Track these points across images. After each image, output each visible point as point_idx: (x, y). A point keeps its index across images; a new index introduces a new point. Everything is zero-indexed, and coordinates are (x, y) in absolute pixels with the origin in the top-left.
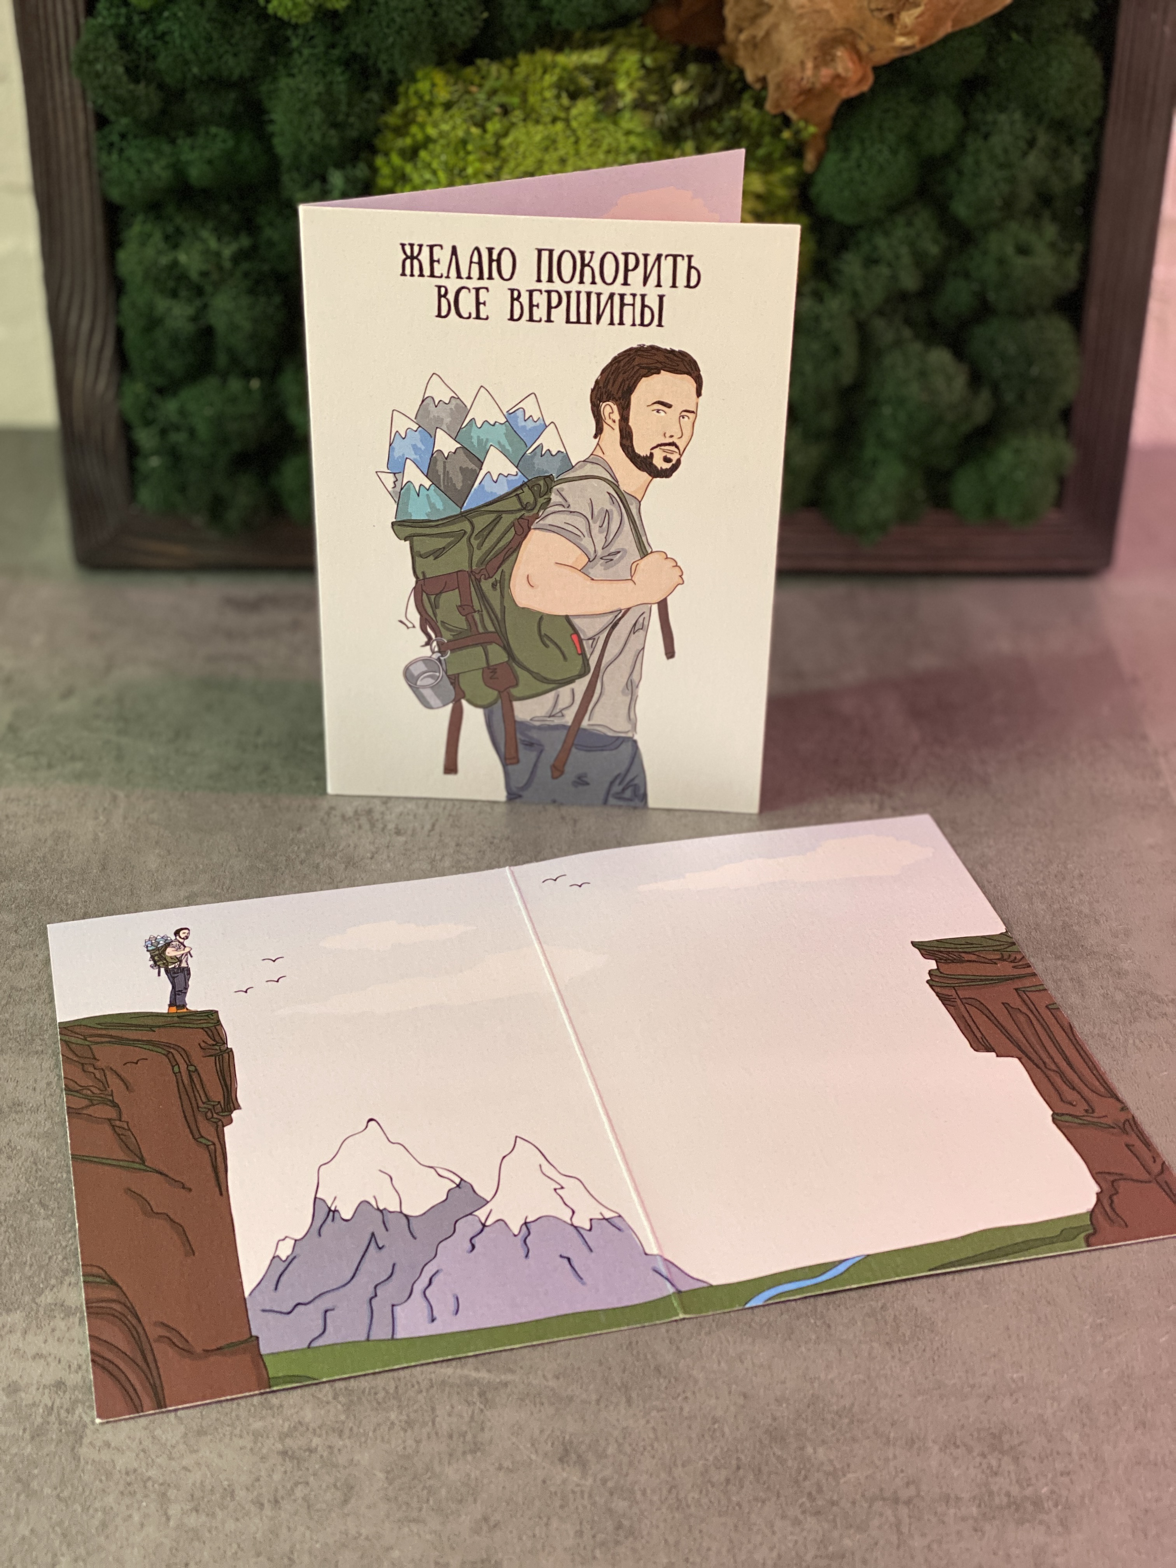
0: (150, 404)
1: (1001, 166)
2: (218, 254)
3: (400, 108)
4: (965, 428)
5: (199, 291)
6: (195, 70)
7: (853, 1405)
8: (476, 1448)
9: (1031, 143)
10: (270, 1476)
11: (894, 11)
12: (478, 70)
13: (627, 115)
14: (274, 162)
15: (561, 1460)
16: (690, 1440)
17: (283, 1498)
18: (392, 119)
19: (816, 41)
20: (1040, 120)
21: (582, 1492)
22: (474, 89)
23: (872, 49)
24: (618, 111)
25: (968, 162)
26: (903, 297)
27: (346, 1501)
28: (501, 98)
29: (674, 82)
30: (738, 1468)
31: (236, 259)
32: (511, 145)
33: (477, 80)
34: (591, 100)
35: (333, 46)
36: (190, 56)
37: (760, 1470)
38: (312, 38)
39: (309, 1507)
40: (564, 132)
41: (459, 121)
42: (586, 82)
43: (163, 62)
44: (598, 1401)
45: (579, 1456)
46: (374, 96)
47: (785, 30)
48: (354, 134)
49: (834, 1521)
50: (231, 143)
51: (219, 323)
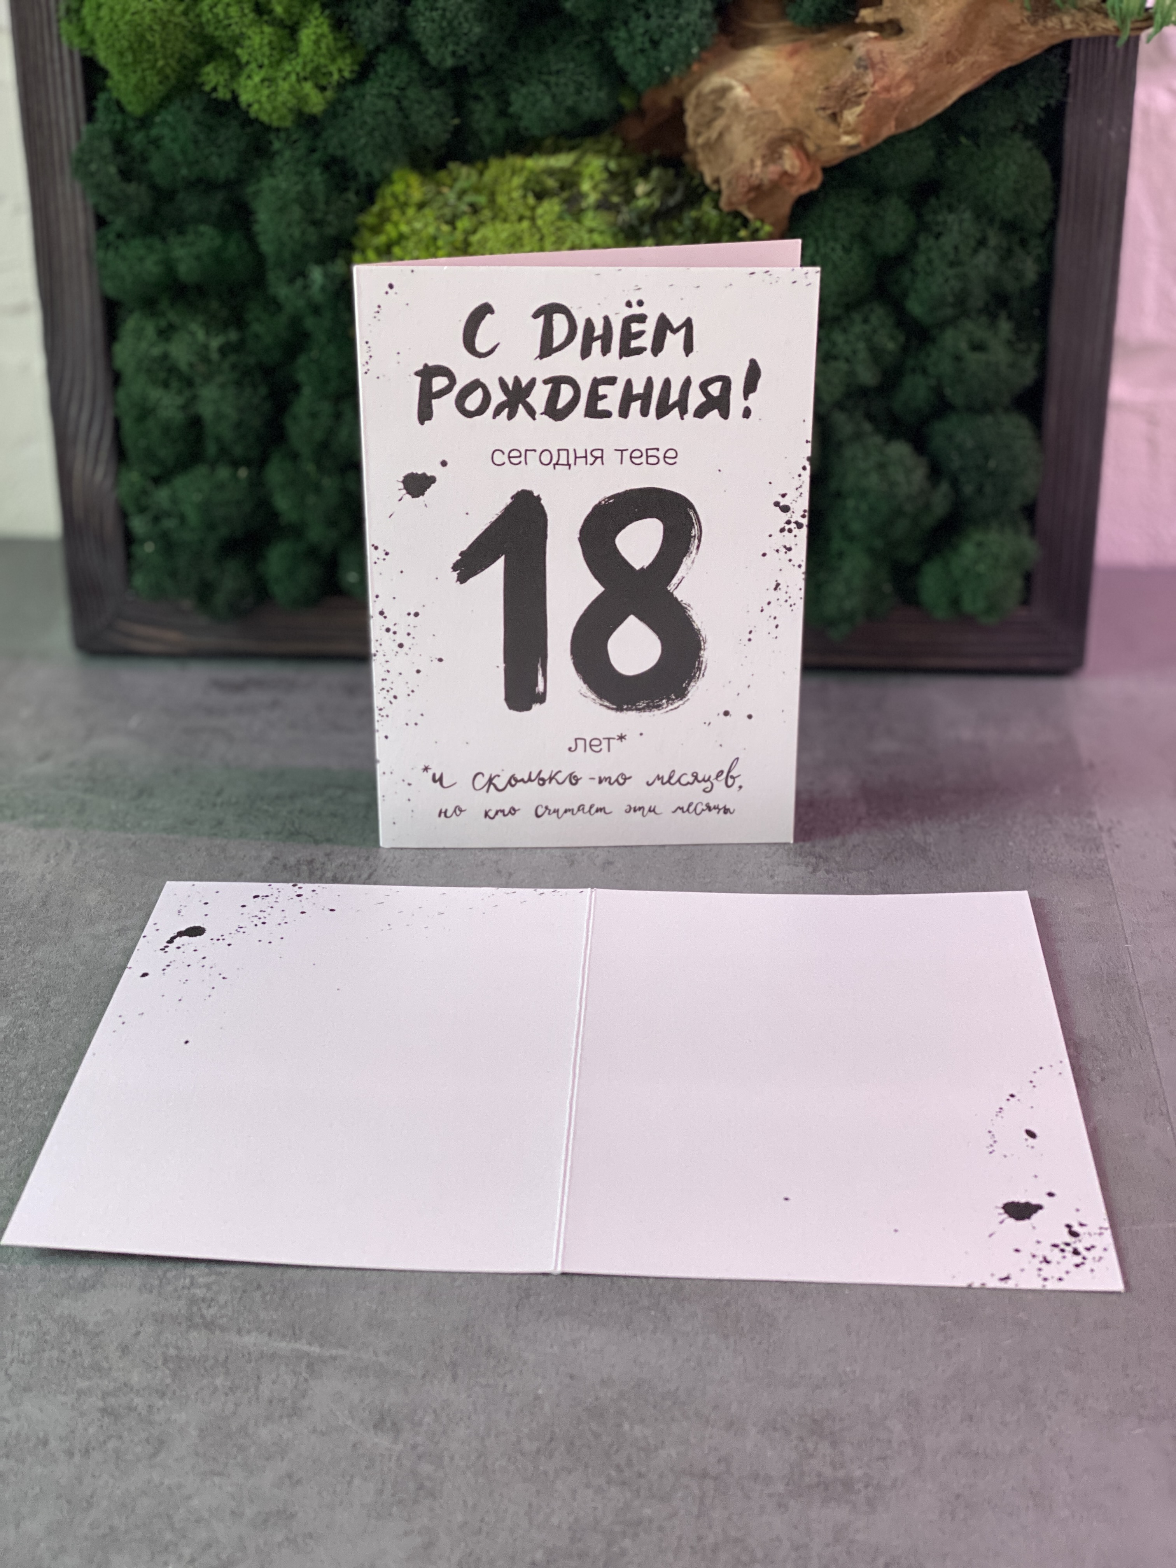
0: (144, 492)
1: (952, 264)
2: (206, 347)
3: (376, 208)
4: (928, 521)
5: (189, 383)
6: (184, 172)
7: (677, 1389)
8: (295, 1412)
9: (982, 242)
10: (86, 1429)
11: (837, 110)
12: (450, 173)
13: (590, 214)
14: (260, 260)
15: (375, 1426)
16: (508, 1413)
17: (94, 1449)
18: (369, 218)
19: (765, 141)
20: (991, 221)
21: (391, 1455)
22: (445, 190)
23: (819, 148)
24: (582, 211)
25: (920, 260)
26: (863, 392)
27: (154, 1455)
28: (469, 198)
29: (636, 185)
30: (552, 1440)
31: (223, 351)
32: (479, 242)
33: (448, 181)
34: (556, 200)
35: (313, 150)
36: (179, 158)
37: (572, 1443)
38: (295, 142)
39: (117, 1458)
40: (530, 228)
41: (430, 219)
42: (551, 183)
43: (156, 164)
44: (424, 1377)
45: (394, 1424)
46: (351, 196)
47: (737, 130)
48: (331, 231)
49: (638, 1491)
50: (218, 242)
51: (206, 411)
